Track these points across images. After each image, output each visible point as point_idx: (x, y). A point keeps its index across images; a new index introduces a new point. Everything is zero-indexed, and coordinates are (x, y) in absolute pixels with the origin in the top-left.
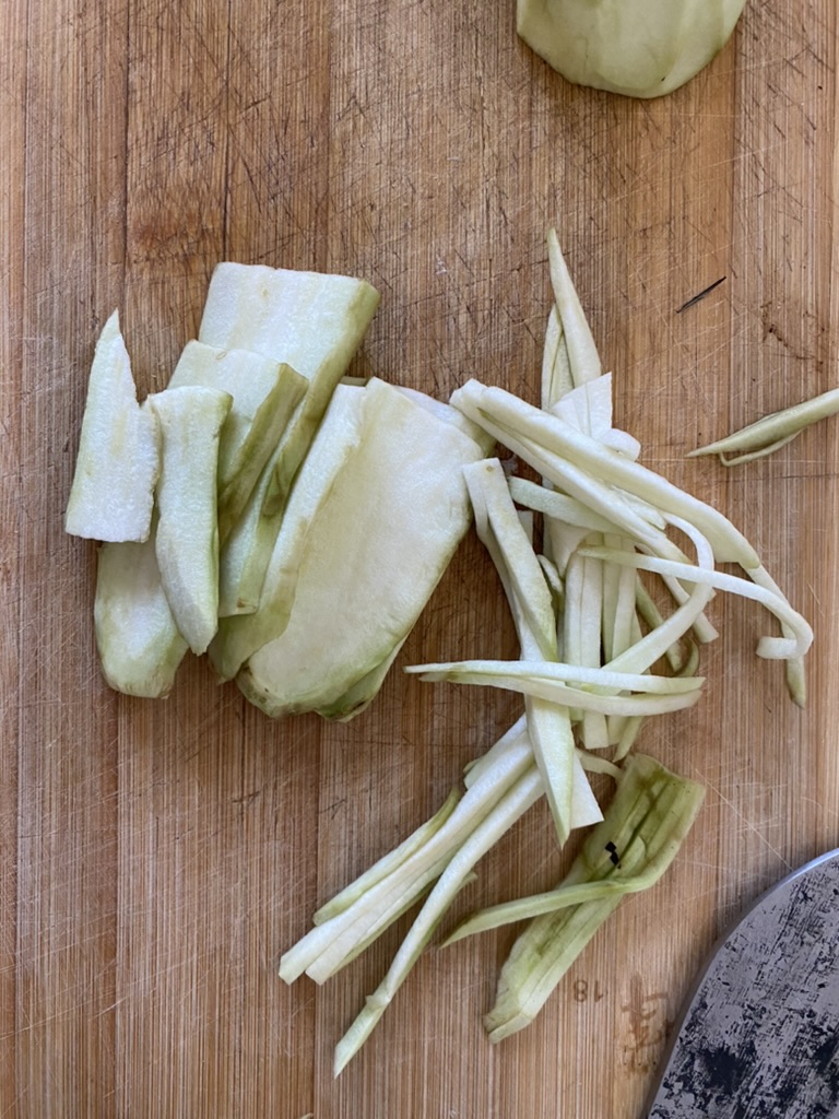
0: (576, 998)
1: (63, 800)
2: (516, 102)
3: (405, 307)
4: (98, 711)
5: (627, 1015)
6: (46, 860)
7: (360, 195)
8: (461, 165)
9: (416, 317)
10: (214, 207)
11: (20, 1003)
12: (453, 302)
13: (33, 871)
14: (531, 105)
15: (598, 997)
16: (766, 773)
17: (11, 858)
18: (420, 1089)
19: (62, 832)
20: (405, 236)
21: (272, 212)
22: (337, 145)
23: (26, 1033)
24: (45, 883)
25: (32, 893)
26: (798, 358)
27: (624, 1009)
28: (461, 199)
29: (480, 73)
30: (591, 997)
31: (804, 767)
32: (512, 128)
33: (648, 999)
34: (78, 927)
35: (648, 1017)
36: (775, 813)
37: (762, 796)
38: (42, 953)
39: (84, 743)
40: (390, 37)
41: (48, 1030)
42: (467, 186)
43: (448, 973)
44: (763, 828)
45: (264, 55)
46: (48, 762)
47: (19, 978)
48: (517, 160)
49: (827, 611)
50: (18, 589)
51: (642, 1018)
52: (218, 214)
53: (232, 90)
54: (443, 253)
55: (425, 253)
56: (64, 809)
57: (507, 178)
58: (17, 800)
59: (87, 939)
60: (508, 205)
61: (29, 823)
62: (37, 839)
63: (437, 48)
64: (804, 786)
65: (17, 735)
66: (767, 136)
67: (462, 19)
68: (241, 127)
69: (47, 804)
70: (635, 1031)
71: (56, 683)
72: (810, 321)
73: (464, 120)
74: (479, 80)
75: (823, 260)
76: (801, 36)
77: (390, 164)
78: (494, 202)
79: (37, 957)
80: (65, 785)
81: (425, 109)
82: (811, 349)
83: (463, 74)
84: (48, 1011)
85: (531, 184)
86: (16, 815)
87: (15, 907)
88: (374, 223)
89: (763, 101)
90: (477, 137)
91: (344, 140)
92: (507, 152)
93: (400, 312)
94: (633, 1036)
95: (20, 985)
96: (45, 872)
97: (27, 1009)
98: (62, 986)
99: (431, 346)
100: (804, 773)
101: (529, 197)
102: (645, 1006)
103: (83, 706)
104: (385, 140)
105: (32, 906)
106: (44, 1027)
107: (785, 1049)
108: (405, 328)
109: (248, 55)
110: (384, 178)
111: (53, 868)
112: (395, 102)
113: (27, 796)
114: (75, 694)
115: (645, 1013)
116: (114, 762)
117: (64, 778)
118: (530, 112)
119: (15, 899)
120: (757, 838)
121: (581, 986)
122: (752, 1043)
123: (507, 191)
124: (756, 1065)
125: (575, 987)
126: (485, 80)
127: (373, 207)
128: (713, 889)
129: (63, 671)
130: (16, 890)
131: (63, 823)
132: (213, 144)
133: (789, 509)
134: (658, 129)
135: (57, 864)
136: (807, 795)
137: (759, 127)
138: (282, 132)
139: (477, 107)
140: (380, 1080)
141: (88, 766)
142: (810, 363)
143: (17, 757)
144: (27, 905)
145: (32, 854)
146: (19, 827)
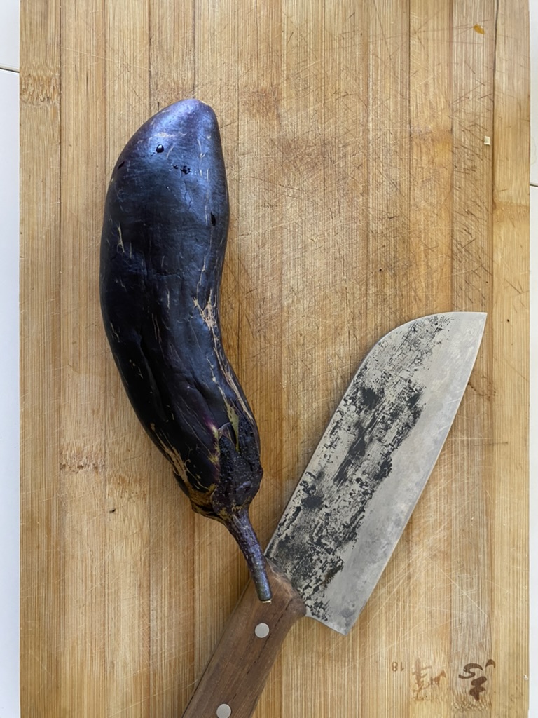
0: (393, 669)
1: (170, 594)
2: (360, 289)
3: (315, 377)
4: (186, 554)
5: (415, 676)
6: (163, 620)
7: (295, 330)
8: (337, 317)
9: (320, 381)
10: (234, 335)
11: (152, 684)
12: (335, 374)
13: (157, 625)
14: (367, 291)
15: (402, 669)
16: (470, 570)
17: (147, 620)
18: (327, 713)
19: (170, 607)
20: (315, 347)
21: (258, 337)
22: (285, 309)
23: (155, 697)
24: (163, 630)
25: (157, 635)
26: (480, 395)
27: (413, 674)
28: (337, 331)
29: (345, 278)
30: (399, 669)
31: (486, 567)
32: (359, 301)
33: (423, 669)
34: (177, 649)
35: (423, 677)
36: (474, 587)
37: (469, 580)
38: (161, 661)
39: (179, 568)
40: (308, 263)
41: (165, 695)
42: (340, 326)
43: (338, 661)
44: (470, 593)
45: (254, 271)
46: (163, 577)
47: (151, 673)
48: (361, 314)
49: (494, 501)
50: (149, 502)
51: (421, 677)
52: (236, 338)
53: (240, 286)
54: (331, 354)
55: (323, 354)
56: (171, 597)
57: (357, 322)
58: (150, 594)
59: (181, 654)
60: (357, 333)
61: (155, 604)
62: (159, 611)
63: (327, 267)
64: (486, 575)
65: (149, 566)
66: (466, 303)
67: (338, 255)
68: (245, 301)
69: (163, 596)
70: (418, 683)
71: (167, 543)
72: (485, 379)
73: (339, 298)
74: (345, 280)
75: (490, 354)
76: (479, 261)
77: (308, 317)
78: (352, 332)
79: (159, 663)
80: (171, 587)
81: (322, 293)
82: (486, 391)
83: (338, 278)
84: (165, 687)
85: (367, 324)
86: (150, 601)
87: (150, 641)
88: (302, 342)
89: (464, 288)
90: (344, 305)
91: (289, 307)
92: (357, 311)
93: (313, 379)
94: (417, 685)
95: (152, 676)
96: (163, 625)
97: (155, 686)
98: (170, 675)
99: (326, 392)
100: (486, 569)
101: (366, 330)
102: (422, 672)
103: (179, 552)
104: (305, 306)
105: (157, 640)
106: (163, 694)
107: (396, 395)
108: (315, 386)
109: (247, 271)
110: (305, 322)
111: (166, 623)
112: (310, 291)
113: (154, 593)
114: (175, 547)
115: (422, 675)
116: (193, 576)
117: (171, 584)
118: (366, 294)
119: (150, 638)
120: (467, 598)
121: (395, 665)
122: (383, 389)
123: (357, 327)
124: (383, 399)
125: (392, 665)
126: (347, 280)
127: (301, 335)
128: (449, 621)
129: (170, 537)
130: (150, 634)
131: (170, 603)
132: (233, 309)
133: (478, 459)
134: (420, 300)
135: (168, 622)
136: (488, 579)
137: (462, 299)
138: (262, 303)
139: (344, 292)
140: (310, 710)
141: (181, 578)
142: (485, 397)
143: (150, 575)
144: (155, 641)
145: (157, 618)
146: (151, 606)
